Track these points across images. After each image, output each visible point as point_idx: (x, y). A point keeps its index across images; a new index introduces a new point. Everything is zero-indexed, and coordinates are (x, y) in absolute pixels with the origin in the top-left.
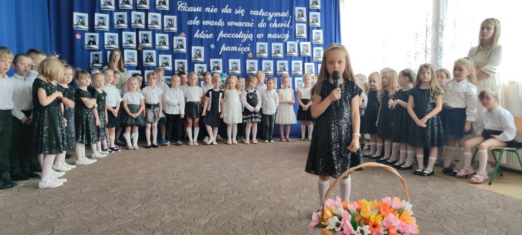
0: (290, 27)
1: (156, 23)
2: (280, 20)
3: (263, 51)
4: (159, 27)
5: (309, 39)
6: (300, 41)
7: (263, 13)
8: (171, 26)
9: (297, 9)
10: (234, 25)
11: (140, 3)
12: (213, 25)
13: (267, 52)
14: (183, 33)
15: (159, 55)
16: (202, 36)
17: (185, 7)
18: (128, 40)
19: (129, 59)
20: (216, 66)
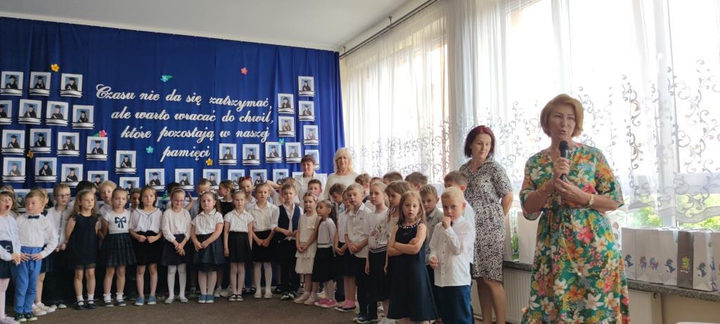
0: (270, 121)
1: (60, 117)
2: (255, 111)
3: (230, 157)
4: (64, 123)
5: (298, 137)
6: (285, 141)
7: (229, 101)
8: (85, 120)
9: (280, 96)
10: (185, 119)
11: (36, 87)
12: (151, 118)
13: (235, 157)
14: (103, 131)
15: (63, 165)
16: (133, 134)
17: (107, 93)
18: (11, 143)
19: (12, 172)
20: (155, 180)
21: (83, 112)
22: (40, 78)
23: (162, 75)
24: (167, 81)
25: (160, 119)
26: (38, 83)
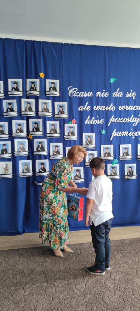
1: (47, 110)
8: (62, 112)
10: (126, 109)
11: (30, 90)
14: (74, 120)
15: (50, 143)
16: (93, 122)
17: (75, 93)
18: (18, 129)
19: (20, 149)
20: (107, 153)
21: (61, 107)
22: (33, 83)
23: (110, 78)
24: (113, 82)
25: (110, 110)
26: (32, 87)
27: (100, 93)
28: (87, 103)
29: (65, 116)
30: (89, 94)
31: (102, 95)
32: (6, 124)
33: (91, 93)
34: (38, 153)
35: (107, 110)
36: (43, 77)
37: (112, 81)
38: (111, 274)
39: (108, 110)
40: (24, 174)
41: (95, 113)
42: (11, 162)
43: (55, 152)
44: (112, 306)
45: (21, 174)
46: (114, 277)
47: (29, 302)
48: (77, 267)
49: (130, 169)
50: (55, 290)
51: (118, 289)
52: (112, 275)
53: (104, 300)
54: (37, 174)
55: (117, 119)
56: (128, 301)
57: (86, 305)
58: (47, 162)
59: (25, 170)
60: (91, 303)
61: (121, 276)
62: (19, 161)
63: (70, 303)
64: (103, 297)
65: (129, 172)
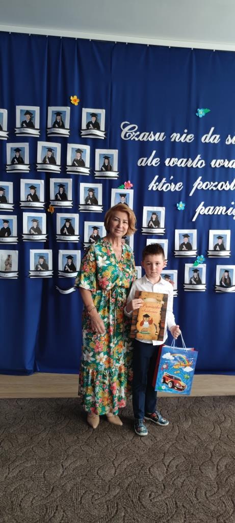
1: (82, 164)
8: (108, 168)
10: (224, 166)
11: (54, 126)
14: (129, 182)
15: (86, 222)
16: (162, 187)
17: (134, 133)
18: (30, 195)
19: (32, 230)
20: (186, 243)
21: (106, 157)
22: (58, 114)
23: (198, 108)
24: (203, 116)
25: (194, 166)
26: (56, 121)
27: (179, 135)
28: (154, 152)
29: (113, 174)
30: (158, 137)
31: (182, 139)
32: (9, 185)
33: (163, 134)
34: (63, 238)
35: (189, 166)
36: (76, 104)
37: (201, 113)
38: (164, 456)
39: (192, 166)
40: (38, 273)
41: (167, 172)
42: (17, 252)
43: (92, 238)
44: (152, 513)
45: (32, 273)
46: (169, 461)
47: (12, 490)
48: (110, 438)
49: (226, 274)
50: (61, 475)
51: (171, 484)
52: (166, 458)
53: (141, 501)
54: (60, 274)
55: (207, 185)
56: (183, 506)
57: (107, 506)
58: (78, 253)
59: (39, 266)
60: (117, 503)
61: (182, 461)
62: (31, 250)
63: (81, 501)
64: (141, 494)
65: (223, 279)
